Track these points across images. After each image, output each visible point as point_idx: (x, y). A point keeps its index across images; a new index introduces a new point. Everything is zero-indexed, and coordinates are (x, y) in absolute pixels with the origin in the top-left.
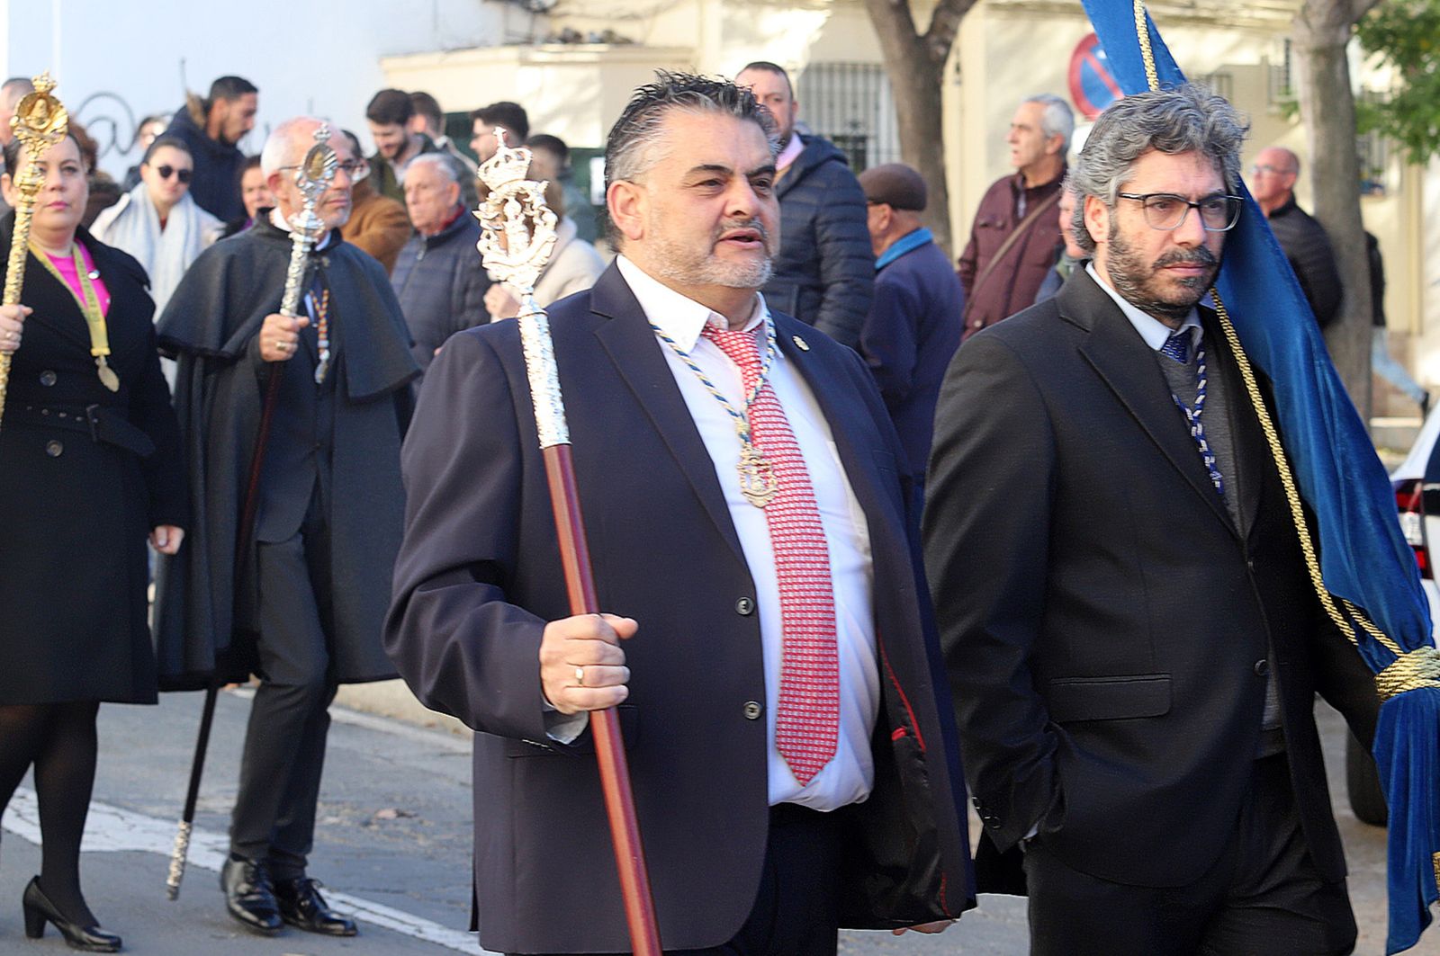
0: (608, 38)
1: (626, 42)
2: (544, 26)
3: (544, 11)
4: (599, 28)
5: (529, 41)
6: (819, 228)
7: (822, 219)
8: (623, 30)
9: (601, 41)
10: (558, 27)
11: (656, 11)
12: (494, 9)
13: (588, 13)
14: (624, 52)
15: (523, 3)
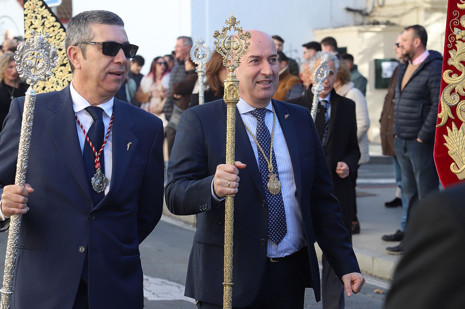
0: (388, 23)
1: (393, 24)
2: (367, 20)
3: (367, 15)
4: (384, 20)
5: (362, 24)
6: (429, 84)
7: (430, 81)
8: (393, 20)
9: (385, 24)
10: (372, 20)
11: (403, 14)
12: (351, 14)
13: (381, 15)
14: (393, 28)
15: (360, 12)
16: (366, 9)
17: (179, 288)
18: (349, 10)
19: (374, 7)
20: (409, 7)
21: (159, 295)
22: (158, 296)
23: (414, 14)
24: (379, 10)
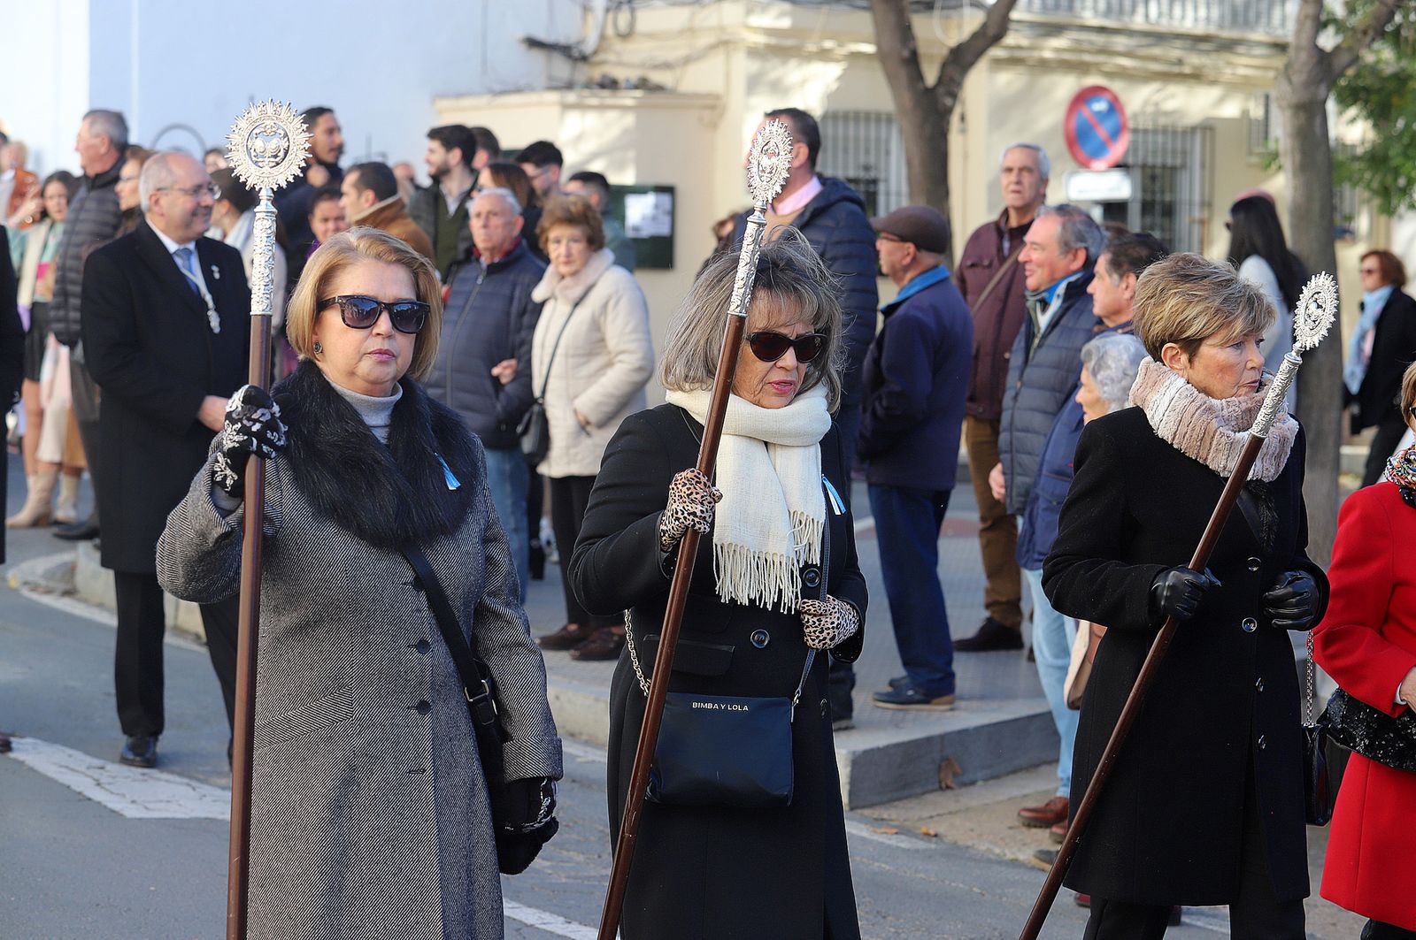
0: (643, 84)
1: (659, 88)
2: (584, 73)
3: (584, 58)
4: (633, 75)
5: (569, 86)
8: (657, 77)
9: (636, 87)
10: (597, 73)
11: (687, 61)
12: (538, 56)
13: (625, 61)
14: (657, 98)
15: (565, 50)
16: (581, 42)
17: (194, 789)
18: (533, 43)
19: (603, 37)
20: (704, 41)
21: (150, 806)
22: (147, 808)
23: (716, 61)
24: (618, 45)
